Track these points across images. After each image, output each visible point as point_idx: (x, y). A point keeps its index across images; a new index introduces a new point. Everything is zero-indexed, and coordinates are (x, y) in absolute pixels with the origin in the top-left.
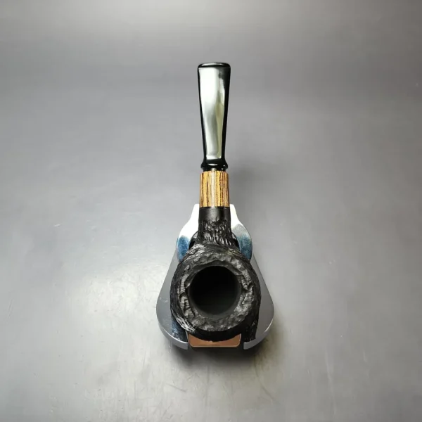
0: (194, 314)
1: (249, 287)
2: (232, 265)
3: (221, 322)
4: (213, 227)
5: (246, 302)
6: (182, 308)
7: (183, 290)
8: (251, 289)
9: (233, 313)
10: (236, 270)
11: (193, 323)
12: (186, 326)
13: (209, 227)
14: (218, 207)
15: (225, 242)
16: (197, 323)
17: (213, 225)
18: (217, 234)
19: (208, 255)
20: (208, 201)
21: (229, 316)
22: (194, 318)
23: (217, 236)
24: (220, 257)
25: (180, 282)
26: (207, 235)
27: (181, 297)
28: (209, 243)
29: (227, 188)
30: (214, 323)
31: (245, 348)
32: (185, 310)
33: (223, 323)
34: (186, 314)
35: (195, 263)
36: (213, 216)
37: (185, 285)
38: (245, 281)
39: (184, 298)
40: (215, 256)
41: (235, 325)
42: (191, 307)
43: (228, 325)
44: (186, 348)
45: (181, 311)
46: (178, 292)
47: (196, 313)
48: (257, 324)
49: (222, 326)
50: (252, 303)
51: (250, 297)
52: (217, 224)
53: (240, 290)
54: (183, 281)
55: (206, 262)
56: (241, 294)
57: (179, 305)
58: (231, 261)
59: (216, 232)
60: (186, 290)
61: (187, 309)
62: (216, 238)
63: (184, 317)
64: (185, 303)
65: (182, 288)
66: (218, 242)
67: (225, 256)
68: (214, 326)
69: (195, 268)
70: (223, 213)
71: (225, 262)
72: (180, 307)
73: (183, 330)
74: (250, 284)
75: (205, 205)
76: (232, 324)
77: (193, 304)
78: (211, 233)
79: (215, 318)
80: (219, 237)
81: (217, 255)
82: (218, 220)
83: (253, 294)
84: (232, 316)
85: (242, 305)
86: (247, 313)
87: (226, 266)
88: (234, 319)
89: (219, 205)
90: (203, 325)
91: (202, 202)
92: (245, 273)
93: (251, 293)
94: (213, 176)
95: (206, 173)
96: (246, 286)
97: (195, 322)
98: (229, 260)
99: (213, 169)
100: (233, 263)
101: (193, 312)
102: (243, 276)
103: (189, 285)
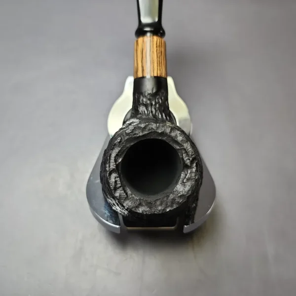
0: (127, 194)
1: (192, 162)
2: (172, 137)
3: (158, 203)
4: (149, 99)
5: (188, 180)
6: (112, 187)
7: (113, 166)
8: (195, 165)
9: (172, 193)
10: (177, 142)
11: (125, 205)
12: (118, 208)
13: (145, 100)
14: (155, 77)
15: (162, 116)
16: (130, 204)
17: (148, 97)
18: (153, 107)
19: (143, 126)
20: (143, 70)
21: (168, 196)
22: (127, 198)
23: (154, 110)
24: (158, 128)
25: (110, 157)
26: (142, 109)
27: (110, 174)
28: (144, 117)
29: (164, 55)
30: (149, 205)
31: (185, 231)
32: (116, 189)
33: (161, 204)
34: (117, 194)
35: (128, 134)
36: (149, 87)
37: (116, 161)
38: (188, 155)
39: (114, 175)
40: (150, 126)
41: (175, 206)
42: (122, 186)
43: (167, 207)
44: (119, 232)
45: (111, 190)
46: (107, 169)
47: (129, 192)
48: (196, 205)
49: (160, 208)
50: (196, 181)
51: (193, 175)
52: (154, 95)
53: (181, 166)
54: (113, 155)
55: (141, 134)
56: (183, 170)
57: (108, 183)
58: (170, 132)
59: (152, 105)
60: (117, 166)
61: (118, 188)
62: (152, 112)
63: (114, 198)
64: (116, 182)
65: (112, 164)
66: (154, 116)
67: (163, 126)
68: (150, 208)
69: (128, 141)
70: (160, 83)
71: (163, 134)
72: (109, 186)
73: (116, 213)
74: (194, 159)
75: (140, 75)
76: (172, 206)
77: (124, 183)
78: (146, 106)
79: (151, 199)
80: (156, 111)
81: (154, 126)
82: (154, 91)
83: (197, 171)
84: (172, 197)
85: (183, 183)
86: (190, 192)
87: (164, 139)
88: (174, 199)
89: (156, 75)
90: (137, 207)
91: (137, 72)
92: (187, 146)
93: (194, 170)
94: (149, 41)
95: (140, 39)
96: (188, 161)
97: (128, 204)
98: (168, 130)
99: (148, 34)
100: (173, 134)
101: (125, 192)
102: (185, 149)
103: (120, 160)
